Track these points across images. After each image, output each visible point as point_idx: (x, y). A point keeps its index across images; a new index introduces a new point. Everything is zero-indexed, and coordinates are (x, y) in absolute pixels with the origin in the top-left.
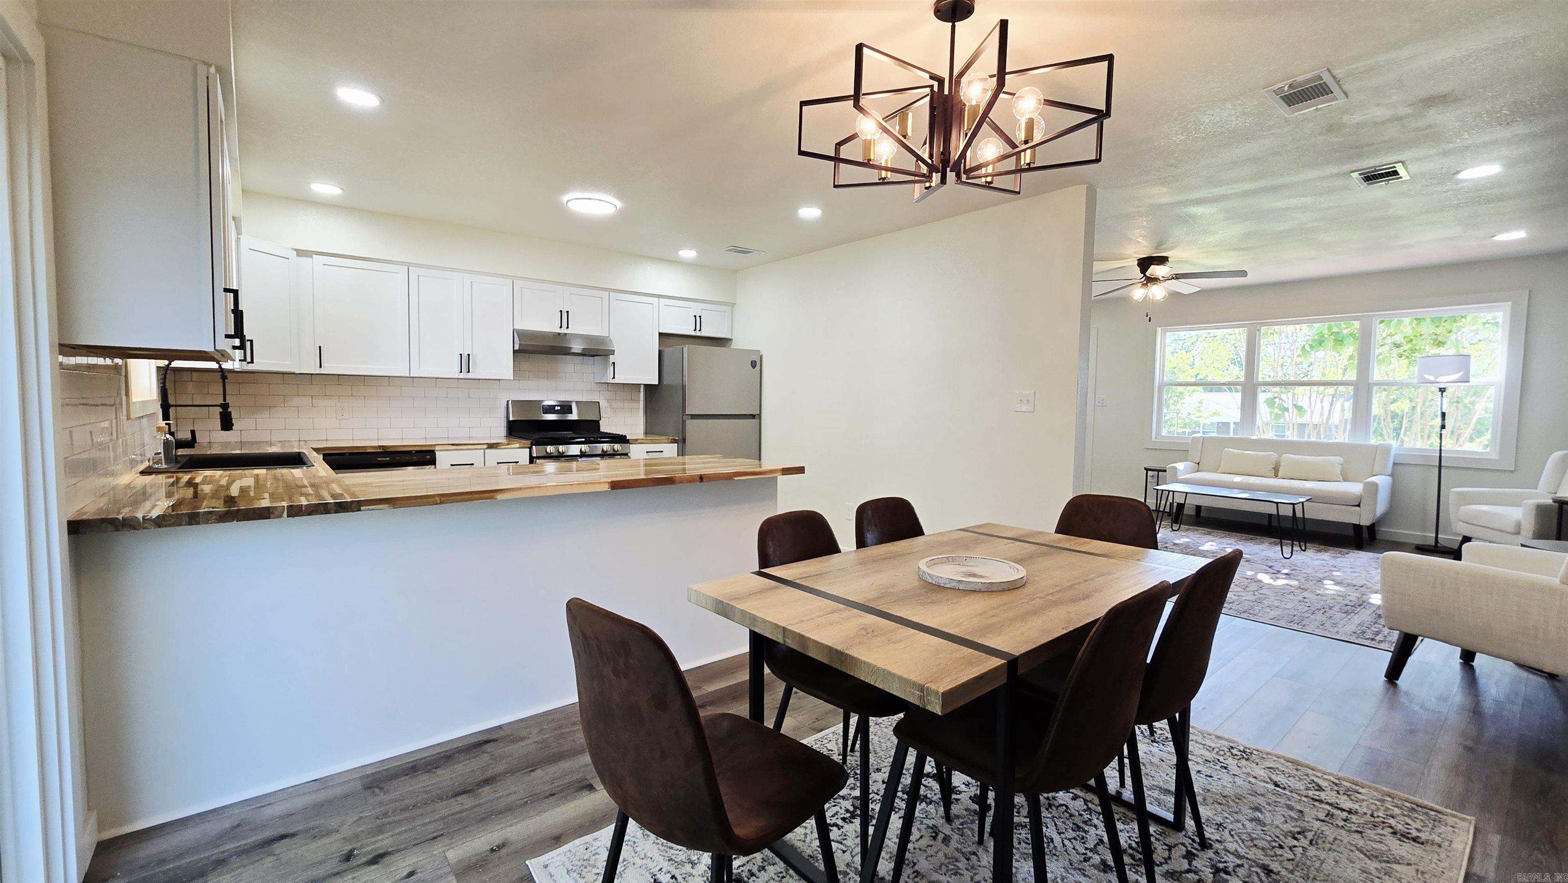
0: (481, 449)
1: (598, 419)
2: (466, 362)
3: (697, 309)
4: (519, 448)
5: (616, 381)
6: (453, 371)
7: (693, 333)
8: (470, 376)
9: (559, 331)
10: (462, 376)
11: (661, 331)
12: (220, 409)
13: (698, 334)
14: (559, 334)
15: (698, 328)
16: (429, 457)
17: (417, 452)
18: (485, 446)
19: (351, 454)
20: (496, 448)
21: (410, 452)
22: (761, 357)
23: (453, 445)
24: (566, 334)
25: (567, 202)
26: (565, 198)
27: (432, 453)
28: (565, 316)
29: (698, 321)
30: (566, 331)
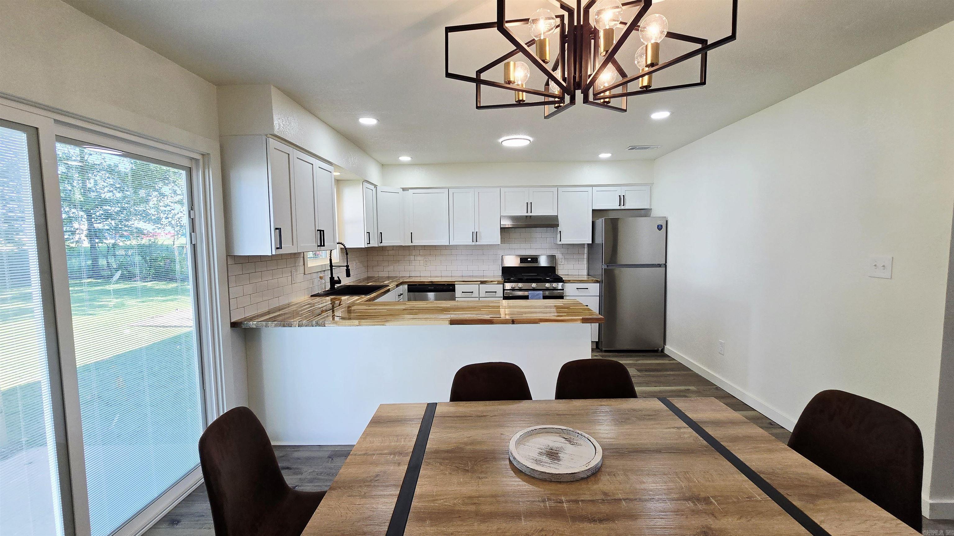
0: (477, 284)
1: (555, 266)
2: (475, 236)
3: (621, 191)
4: (497, 284)
5: (562, 242)
6: (469, 242)
7: (619, 208)
8: (477, 243)
9: (526, 215)
10: (474, 244)
11: (593, 208)
12: (345, 268)
13: (622, 207)
14: (527, 216)
15: (622, 204)
16: (451, 287)
17: (448, 285)
18: (479, 283)
19: (419, 285)
20: (485, 284)
21: (444, 285)
22: (667, 222)
23: (463, 281)
24: (531, 216)
25: (502, 142)
26: (500, 140)
27: (453, 286)
28: (529, 206)
29: (622, 200)
30: (530, 214)
